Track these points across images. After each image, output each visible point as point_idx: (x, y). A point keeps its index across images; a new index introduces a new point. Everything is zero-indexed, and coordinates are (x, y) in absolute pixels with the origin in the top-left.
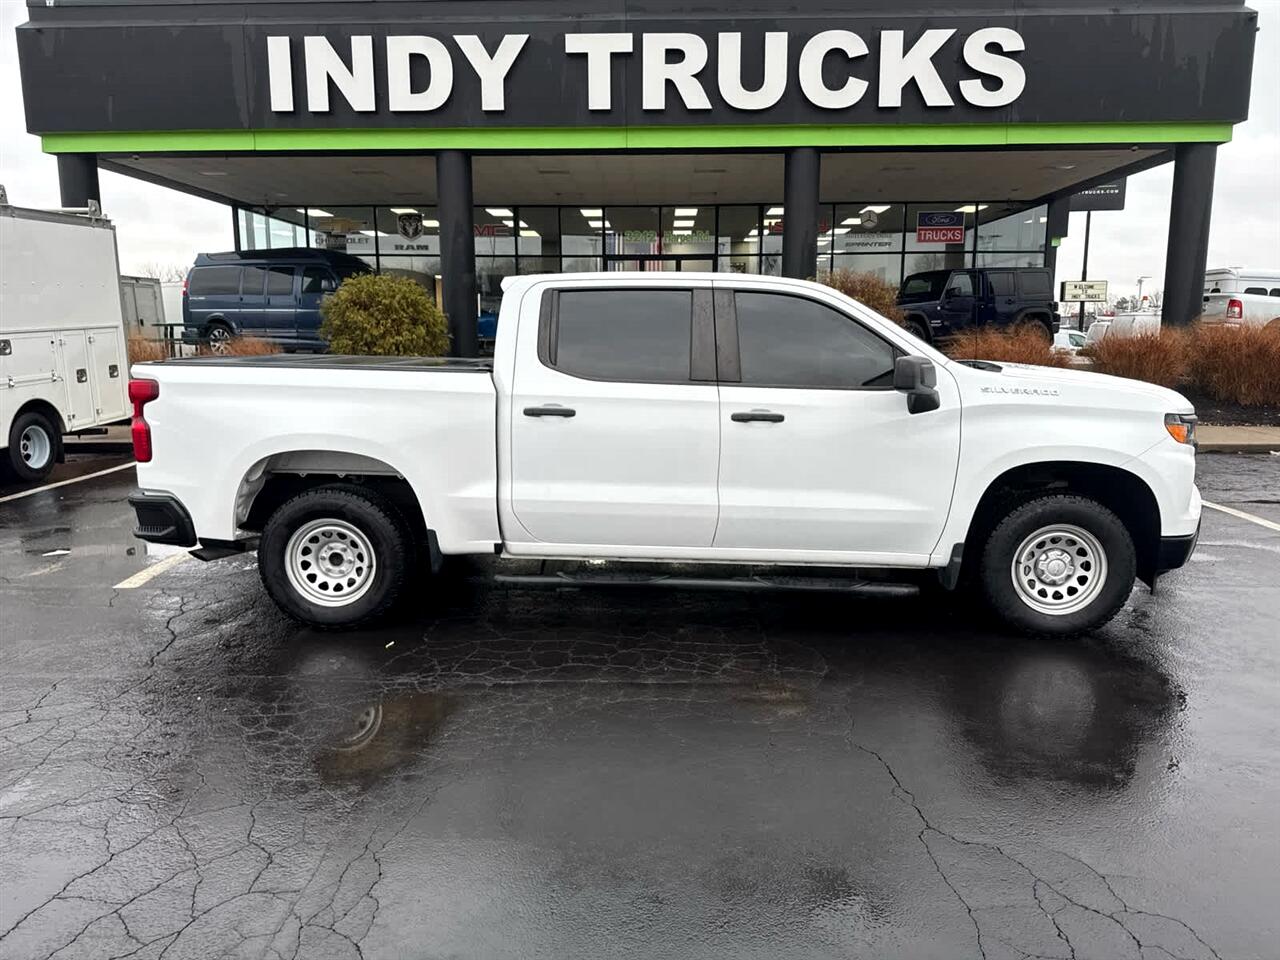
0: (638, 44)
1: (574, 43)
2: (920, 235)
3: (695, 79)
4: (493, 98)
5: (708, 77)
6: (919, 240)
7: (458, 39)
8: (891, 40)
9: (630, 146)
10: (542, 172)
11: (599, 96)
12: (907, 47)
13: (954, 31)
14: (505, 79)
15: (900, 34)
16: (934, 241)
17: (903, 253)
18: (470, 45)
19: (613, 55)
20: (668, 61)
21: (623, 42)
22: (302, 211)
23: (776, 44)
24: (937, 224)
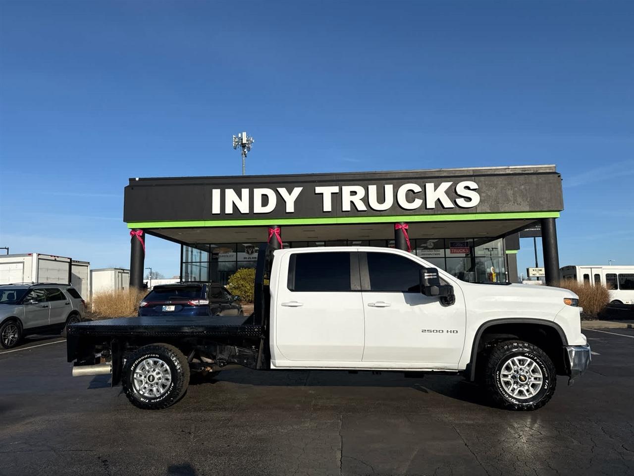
0: (341, 190)
1: (318, 190)
2: (451, 251)
3: (360, 201)
4: (290, 208)
5: (366, 200)
6: (451, 253)
7: (279, 189)
8: (430, 186)
9: (338, 223)
10: (304, 231)
11: (327, 206)
12: (436, 189)
13: (452, 183)
14: (295, 202)
15: (433, 184)
16: (457, 253)
17: (445, 257)
18: (283, 191)
19: (332, 193)
20: (351, 195)
21: (336, 189)
22: (209, 246)
23: (389, 189)
24: (458, 246)
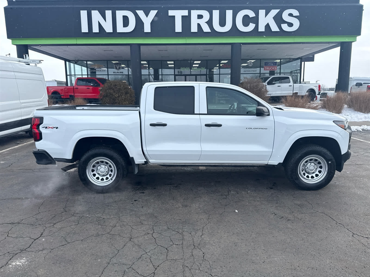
0: (190, 13)
1: (171, 13)
2: (265, 68)
3: (206, 23)
4: (147, 29)
5: (210, 23)
7: (138, 12)
9: (187, 43)
10: (159, 50)
11: (178, 28)
14: (151, 23)
15: (264, 11)
18: (141, 13)
19: (182, 16)
20: (198, 18)
21: (185, 13)
